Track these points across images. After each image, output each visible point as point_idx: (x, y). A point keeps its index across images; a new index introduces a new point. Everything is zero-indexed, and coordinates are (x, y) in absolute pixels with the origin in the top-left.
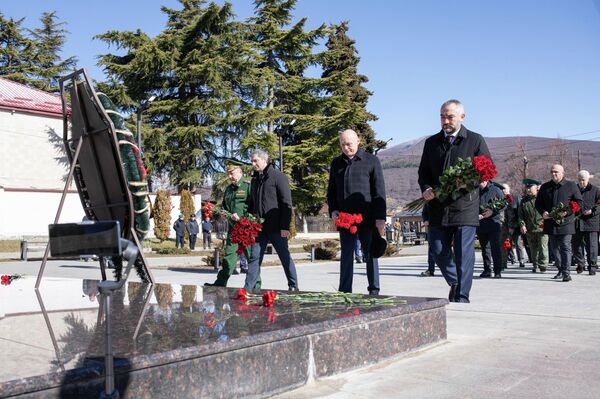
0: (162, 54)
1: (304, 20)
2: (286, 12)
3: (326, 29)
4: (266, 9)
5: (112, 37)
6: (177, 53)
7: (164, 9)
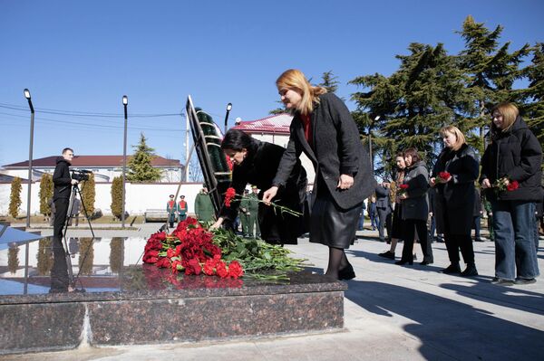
0: (393, 87)
1: (507, 45)
2: (493, 41)
3: (530, 48)
4: (475, 42)
5: (359, 81)
6: (403, 85)
7: (398, 57)
